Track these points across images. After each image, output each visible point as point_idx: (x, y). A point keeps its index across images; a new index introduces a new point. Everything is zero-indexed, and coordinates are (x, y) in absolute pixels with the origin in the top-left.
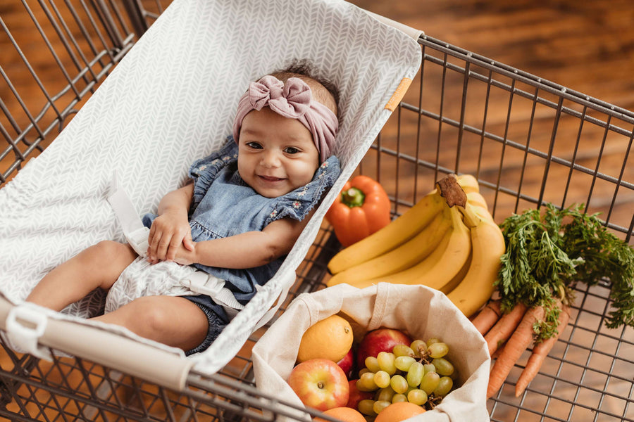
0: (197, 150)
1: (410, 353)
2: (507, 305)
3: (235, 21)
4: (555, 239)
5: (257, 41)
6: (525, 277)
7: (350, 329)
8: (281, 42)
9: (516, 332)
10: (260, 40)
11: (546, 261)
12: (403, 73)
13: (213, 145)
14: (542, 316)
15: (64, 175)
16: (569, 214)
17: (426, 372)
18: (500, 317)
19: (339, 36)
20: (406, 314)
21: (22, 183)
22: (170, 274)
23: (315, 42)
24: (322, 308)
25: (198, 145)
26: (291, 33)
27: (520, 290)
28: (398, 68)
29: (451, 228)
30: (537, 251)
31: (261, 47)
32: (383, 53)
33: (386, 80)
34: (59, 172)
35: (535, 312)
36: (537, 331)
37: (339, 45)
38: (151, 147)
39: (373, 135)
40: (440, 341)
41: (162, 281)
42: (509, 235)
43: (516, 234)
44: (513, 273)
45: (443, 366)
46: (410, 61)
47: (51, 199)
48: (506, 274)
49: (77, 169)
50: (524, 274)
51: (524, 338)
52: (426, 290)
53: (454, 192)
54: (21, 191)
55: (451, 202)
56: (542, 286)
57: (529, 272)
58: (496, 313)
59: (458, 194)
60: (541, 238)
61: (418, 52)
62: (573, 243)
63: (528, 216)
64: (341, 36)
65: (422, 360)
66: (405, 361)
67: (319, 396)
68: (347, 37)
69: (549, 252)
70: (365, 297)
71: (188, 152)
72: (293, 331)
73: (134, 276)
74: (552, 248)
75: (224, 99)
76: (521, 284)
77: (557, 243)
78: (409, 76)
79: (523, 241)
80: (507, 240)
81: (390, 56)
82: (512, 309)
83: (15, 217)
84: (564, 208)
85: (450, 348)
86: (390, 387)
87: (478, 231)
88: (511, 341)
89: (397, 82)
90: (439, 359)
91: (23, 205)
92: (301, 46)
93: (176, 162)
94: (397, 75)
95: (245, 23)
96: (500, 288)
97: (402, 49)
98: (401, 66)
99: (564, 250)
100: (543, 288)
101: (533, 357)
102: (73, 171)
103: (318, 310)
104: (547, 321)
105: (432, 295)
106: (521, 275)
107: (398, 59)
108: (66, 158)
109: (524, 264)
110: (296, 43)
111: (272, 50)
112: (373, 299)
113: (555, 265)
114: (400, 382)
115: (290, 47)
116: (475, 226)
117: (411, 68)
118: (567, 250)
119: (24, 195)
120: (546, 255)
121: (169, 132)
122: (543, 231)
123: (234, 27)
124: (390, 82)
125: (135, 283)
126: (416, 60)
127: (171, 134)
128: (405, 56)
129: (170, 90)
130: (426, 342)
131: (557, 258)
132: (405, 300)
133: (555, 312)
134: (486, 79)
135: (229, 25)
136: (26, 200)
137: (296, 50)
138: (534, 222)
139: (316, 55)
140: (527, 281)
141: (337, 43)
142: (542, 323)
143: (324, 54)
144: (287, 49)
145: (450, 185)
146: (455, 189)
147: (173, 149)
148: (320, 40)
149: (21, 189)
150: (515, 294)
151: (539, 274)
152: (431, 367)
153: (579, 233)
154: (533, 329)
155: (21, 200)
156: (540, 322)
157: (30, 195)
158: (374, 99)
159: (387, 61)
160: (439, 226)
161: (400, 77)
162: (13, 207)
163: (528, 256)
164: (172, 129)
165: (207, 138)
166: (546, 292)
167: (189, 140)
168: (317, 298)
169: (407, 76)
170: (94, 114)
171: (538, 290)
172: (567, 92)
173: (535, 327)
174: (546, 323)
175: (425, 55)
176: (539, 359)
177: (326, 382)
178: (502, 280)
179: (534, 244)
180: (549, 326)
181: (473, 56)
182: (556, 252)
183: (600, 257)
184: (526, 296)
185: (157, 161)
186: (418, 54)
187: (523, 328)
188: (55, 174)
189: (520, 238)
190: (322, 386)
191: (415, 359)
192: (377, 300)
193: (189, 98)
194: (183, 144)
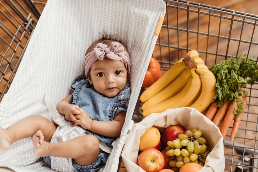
0: (72, 67)
1: (186, 138)
2: (221, 104)
3: (77, 3)
4: (236, 72)
5: (89, 11)
6: (227, 91)
7: (158, 132)
8: (100, 10)
9: (227, 115)
10: (90, 10)
11: (235, 83)
12: (159, 15)
13: (79, 63)
14: (237, 106)
15: (20, 97)
16: (240, 59)
17: (195, 145)
18: (218, 109)
19: (126, 3)
20: (180, 119)
21: (3, 108)
22: (77, 132)
23: (116, 7)
24: (146, 128)
25: (72, 64)
26: (104, 5)
27: (226, 97)
28: (156, 13)
29: (191, 77)
30: (231, 80)
31: (91, 14)
32: (148, 8)
33: (151, 20)
34: (18, 97)
35: (234, 105)
36: (236, 113)
37: (127, 7)
38: (52, 72)
39: (152, 48)
40: (198, 130)
41: (74, 135)
42: (217, 74)
43: (220, 74)
44: (222, 91)
45: (201, 140)
46: (161, 9)
47: (17, 111)
48: (220, 92)
49: (24, 93)
50: (227, 90)
51: (231, 117)
52: (187, 109)
53: (191, 63)
54: (4, 112)
55: (190, 68)
56: (234, 93)
57: (228, 89)
58: (216, 107)
59: (193, 63)
60: (231, 74)
61: (164, 5)
62: (244, 72)
63: (224, 64)
64: (127, 3)
65: (192, 140)
66: (185, 142)
67: (153, 166)
68: (130, 3)
69: (235, 79)
70: (162, 118)
71: (69, 69)
72: (136, 141)
73: (61, 135)
74: (236, 77)
75: (79, 40)
76: (226, 95)
77: (238, 74)
78: (162, 17)
79: (224, 76)
80: (216, 77)
81: (151, 9)
82: (223, 105)
83: (4, 124)
84: (238, 57)
85: (202, 132)
86: (181, 154)
87: (204, 76)
88: (226, 119)
89: (157, 20)
90: (199, 138)
91: (6, 117)
92: (109, 10)
93: (64, 75)
94: (156, 17)
95: (81, 4)
96: (218, 98)
97: (157, 4)
98: (157, 12)
99: (241, 76)
100: (235, 94)
101: (235, 123)
102: (23, 94)
103: (144, 129)
104: (239, 108)
105: (190, 111)
106: (225, 91)
107: (155, 9)
108: (19, 90)
109: (226, 86)
110: (107, 9)
111: (97, 14)
112: (166, 117)
113: (239, 84)
114: (185, 152)
115: (104, 11)
116: (202, 75)
117: (162, 13)
118: (242, 76)
119: (6, 113)
120: (234, 80)
121: (58, 63)
122: (231, 70)
123: (77, 6)
124: (153, 20)
125: (62, 138)
126: (163, 9)
127: (59, 63)
128: (158, 8)
129: (55, 43)
130: (191, 130)
131: (239, 81)
132: (179, 114)
133: (241, 103)
134: (197, 11)
135: (75, 6)
136: (7, 115)
137: (107, 12)
138: (227, 66)
139: (117, 13)
140: (228, 93)
141: (126, 6)
142: (237, 110)
143: (121, 12)
144: (103, 13)
145: (189, 61)
146: (191, 62)
147: (62, 70)
148: (118, 6)
149: (4, 111)
150: (224, 99)
151: (232, 88)
152: (196, 142)
153: (246, 67)
154: (234, 112)
155: (5, 115)
156: (236, 109)
157: (8, 112)
158: (147, 29)
159: (151, 11)
160: (186, 76)
161: (158, 18)
162: (2, 120)
163: (227, 82)
164: (59, 61)
165: (76, 60)
166: (237, 96)
167: (68, 63)
168: (143, 124)
169: (161, 17)
170: (26, 65)
171: (233, 95)
172: (235, 13)
173: (235, 112)
174: (239, 109)
175: (168, 5)
176: (237, 124)
177: (155, 159)
178: (218, 94)
179: (229, 76)
180: (241, 110)
181: (190, 3)
182: (238, 78)
183: (255, 74)
184: (228, 99)
185: (56, 77)
186: (164, 6)
187: (229, 113)
188: (16, 99)
189: (222, 75)
190: (153, 161)
191: (189, 139)
192: (167, 118)
193: (64, 44)
194: (66, 66)
